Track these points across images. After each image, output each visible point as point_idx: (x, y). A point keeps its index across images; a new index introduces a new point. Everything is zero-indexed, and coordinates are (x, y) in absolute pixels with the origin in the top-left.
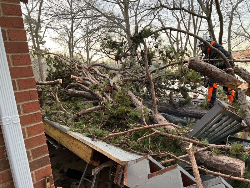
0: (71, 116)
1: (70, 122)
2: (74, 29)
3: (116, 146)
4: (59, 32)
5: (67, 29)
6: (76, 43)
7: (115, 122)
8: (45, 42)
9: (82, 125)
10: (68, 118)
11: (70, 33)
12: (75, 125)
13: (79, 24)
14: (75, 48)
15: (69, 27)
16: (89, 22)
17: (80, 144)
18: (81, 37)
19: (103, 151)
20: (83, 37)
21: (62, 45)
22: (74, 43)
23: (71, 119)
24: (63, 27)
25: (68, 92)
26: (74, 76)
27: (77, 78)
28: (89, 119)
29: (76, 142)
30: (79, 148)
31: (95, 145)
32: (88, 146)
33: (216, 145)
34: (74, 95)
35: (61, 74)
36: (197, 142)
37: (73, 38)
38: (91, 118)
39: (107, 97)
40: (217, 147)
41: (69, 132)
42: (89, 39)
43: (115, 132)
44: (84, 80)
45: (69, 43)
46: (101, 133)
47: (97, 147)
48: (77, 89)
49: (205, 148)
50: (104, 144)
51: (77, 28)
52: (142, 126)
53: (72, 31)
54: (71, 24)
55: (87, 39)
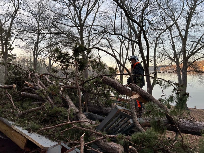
0: (18, 114)
1: (16, 118)
2: (39, 41)
3: (46, 137)
4: (26, 42)
5: (34, 40)
6: (41, 51)
7: (50, 119)
8: (14, 48)
9: (25, 121)
10: (15, 115)
11: (36, 43)
12: (20, 121)
13: (45, 37)
14: (39, 55)
15: (35, 38)
16: (53, 36)
17: (19, 136)
18: (45, 47)
19: (33, 140)
20: (46, 47)
21: (28, 52)
22: (38, 51)
23: (17, 116)
24: (30, 38)
25: (21, 94)
26: (27, 82)
27: (29, 83)
28: (31, 116)
29: (16, 134)
30: (18, 138)
31: (29, 136)
32: (24, 137)
33: (110, 135)
34: (25, 96)
35: (18, 80)
36: (99, 133)
37: (38, 48)
38: (33, 115)
39: (49, 100)
40: (110, 136)
41: (13, 126)
42: (51, 49)
43: (48, 127)
44: (35, 85)
45: (34, 51)
46: (37, 127)
47: (30, 138)
48: (29, 92)
49: (103, 137)
50: (37, 135)
51: (42, 40)
52: (66, 122)
53: (38, 42)
54: (37, 37)
55: (50, 49)
